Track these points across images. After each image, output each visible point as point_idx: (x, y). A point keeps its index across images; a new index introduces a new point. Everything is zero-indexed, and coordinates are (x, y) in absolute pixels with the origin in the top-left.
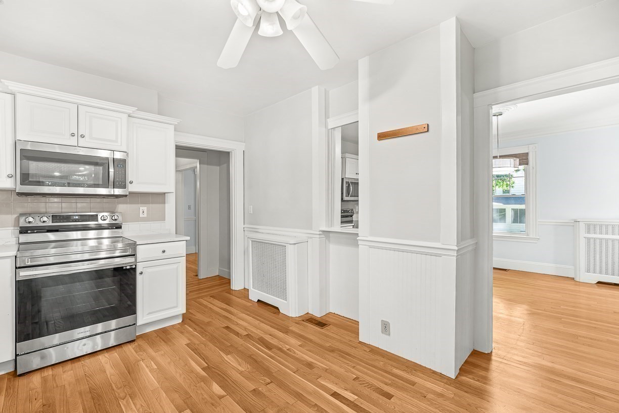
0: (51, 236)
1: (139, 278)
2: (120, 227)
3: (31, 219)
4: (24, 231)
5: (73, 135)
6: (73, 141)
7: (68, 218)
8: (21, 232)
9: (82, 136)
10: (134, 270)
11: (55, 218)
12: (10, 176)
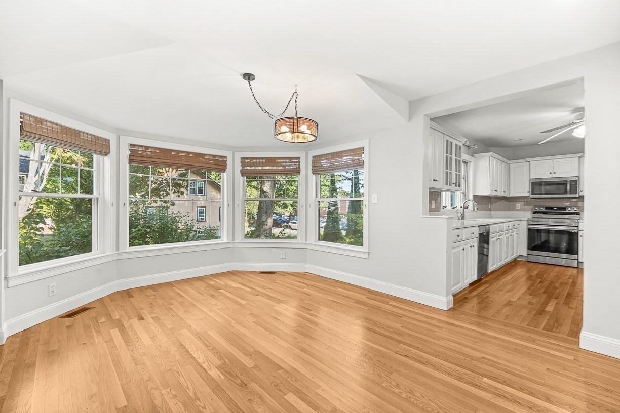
0: (544, 216)
1: (580, 239)
2: (579, 214)
3: (537, 208)
4: (534, 213)
5: (550, 173)
6: (551, 176)
7: (552, 208)
8: (533, 213)
9: (555, 173)
10: (577, 234)
11: (547, 208)
12: (529, 192)
